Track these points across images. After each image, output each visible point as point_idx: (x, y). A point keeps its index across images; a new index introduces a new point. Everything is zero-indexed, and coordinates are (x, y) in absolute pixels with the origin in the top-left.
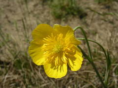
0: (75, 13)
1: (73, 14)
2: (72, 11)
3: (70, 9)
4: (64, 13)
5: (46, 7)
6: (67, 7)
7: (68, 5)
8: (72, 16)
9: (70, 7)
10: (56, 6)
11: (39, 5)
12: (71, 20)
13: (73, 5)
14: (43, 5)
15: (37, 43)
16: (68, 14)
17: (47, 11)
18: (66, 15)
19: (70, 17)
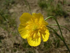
0: (61, 14)
1: (60, 15)
2: (59, 13)
3: (58, 12)
4: (54, 14)
5: (43, 11)
6: (56, 11)
7: (57, 10)
8: (59, 16)
9: (58, 10)
10: (49, 11)
11: (40, 11)
12: (59, 19)
13: (60, 10)
14: (42, 10)
15: (23, 25)
16: (57, 15)
17: (44, 13)
18: (56, 15)
19: (58, 17)
